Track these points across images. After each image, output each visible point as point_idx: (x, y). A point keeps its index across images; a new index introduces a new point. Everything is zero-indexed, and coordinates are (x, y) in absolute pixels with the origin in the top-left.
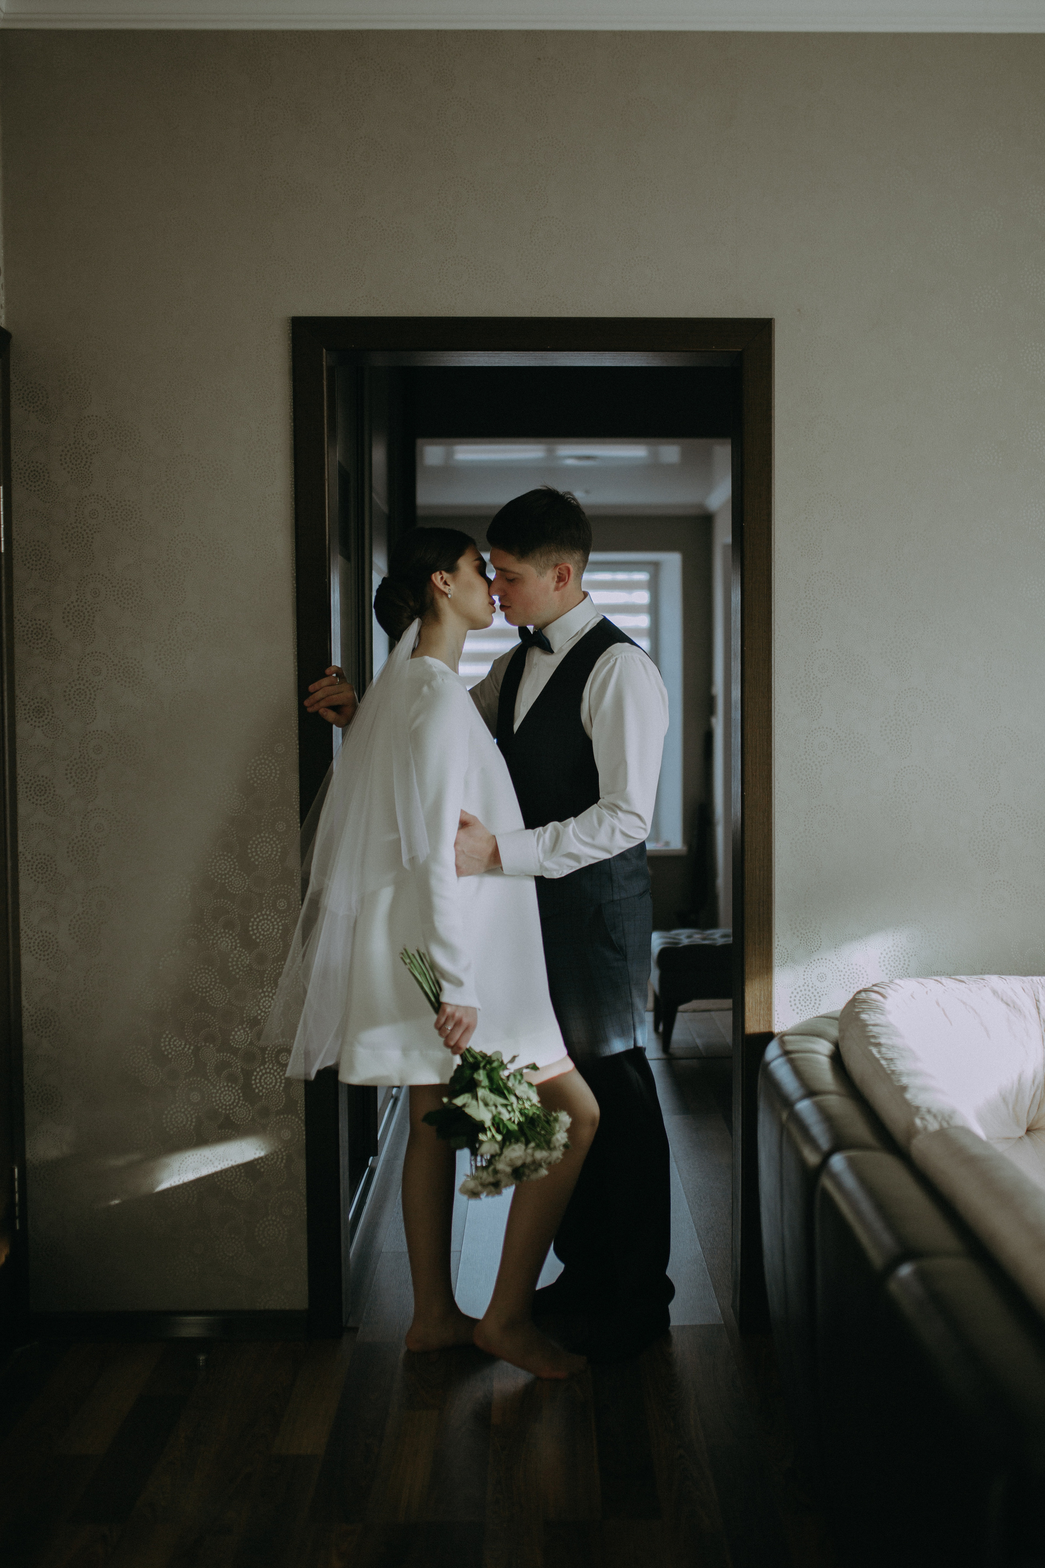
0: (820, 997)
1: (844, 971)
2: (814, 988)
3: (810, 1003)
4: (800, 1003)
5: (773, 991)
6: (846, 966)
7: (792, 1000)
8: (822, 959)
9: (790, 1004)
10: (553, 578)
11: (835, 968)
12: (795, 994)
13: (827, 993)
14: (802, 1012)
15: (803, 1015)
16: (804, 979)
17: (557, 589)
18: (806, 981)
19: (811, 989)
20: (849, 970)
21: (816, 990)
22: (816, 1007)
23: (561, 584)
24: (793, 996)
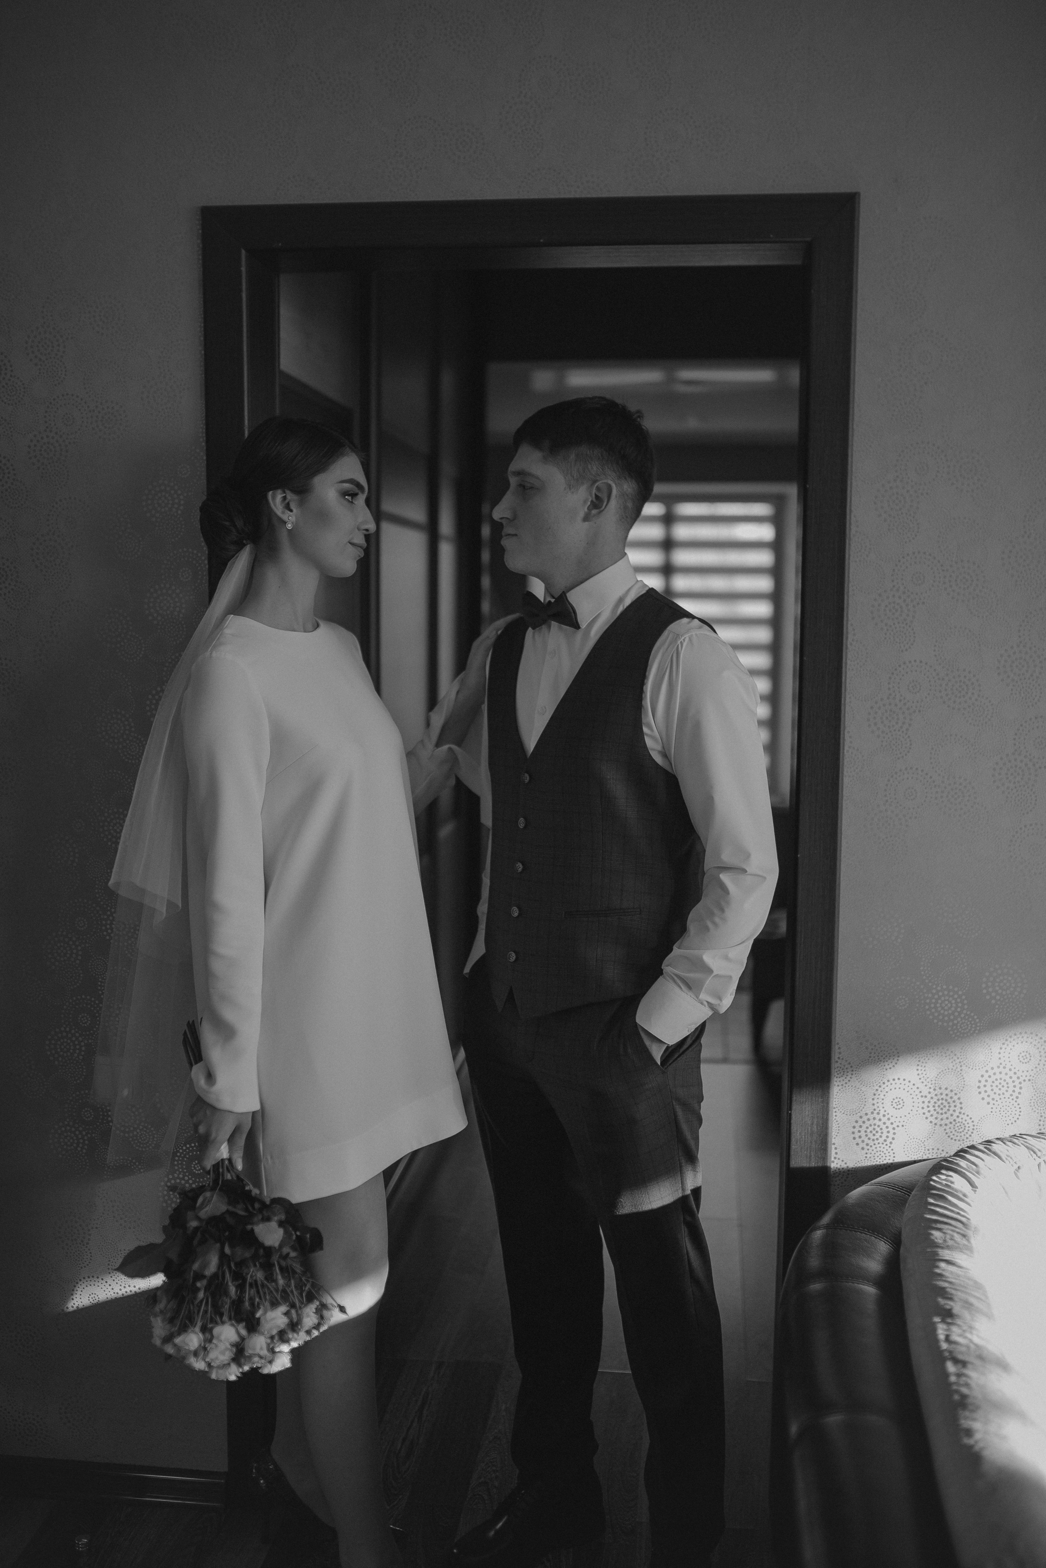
0: (894, 1129)
1: (929, 1096)
2: (887, 1117)
3: (881, 1137)
4: (866, 1135)
5: (830, 1118)
6: (931, 1090)
7: (856, 1130)
8: (899, 1079)
9: (853, 1136)
10: (585, 502)
11: (917, 1092)
12: (860, 1123)
13: (904, 1124)
14: (869, 1147)
15: (870, 1151)
16: (874, 1104)
17: (586, 519)
18: (875, 1107)
19: (882, 1118)
20: (936, 1095)
21: (889, 1119)
22: (888, 1142)
23: (594, 512)
24: (857, 1125)
